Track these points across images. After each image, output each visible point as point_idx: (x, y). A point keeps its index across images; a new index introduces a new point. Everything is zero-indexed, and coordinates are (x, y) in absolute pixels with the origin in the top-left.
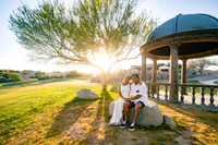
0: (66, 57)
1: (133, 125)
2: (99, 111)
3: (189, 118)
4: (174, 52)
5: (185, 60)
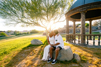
1: (54, 60)
2: (40, 52)
3: (89, 55)
4: (83, 16)
5: (91, 21)
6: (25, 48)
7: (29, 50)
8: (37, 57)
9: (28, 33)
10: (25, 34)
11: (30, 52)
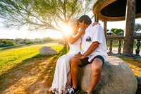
0: (32, 23)
6: (27, 60)
7: (33, 63)
8: (43, 79)
9: (40, 42)
10: (37, 42)
11: (31, 68)
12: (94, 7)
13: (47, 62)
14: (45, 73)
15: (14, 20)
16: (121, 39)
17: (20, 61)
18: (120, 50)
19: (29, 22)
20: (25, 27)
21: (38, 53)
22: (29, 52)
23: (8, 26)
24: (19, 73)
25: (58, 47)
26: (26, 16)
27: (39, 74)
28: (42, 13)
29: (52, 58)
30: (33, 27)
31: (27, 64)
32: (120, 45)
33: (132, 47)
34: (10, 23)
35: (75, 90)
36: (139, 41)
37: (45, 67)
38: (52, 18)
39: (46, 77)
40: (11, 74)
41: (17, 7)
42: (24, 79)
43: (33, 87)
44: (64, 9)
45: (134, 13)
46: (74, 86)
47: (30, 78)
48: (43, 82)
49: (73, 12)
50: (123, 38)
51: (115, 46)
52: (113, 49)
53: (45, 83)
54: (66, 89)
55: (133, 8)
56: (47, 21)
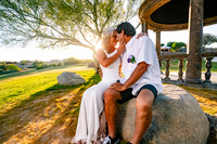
0: (46, 36)
6: (38, 95)
7: (47, 99)
8: (61, 123)
9: (59, 65)
10: (55, 66)
11: (45, 106)
12: (141, 9)
13: (69, 97)
14: (66, 114)
15: (16, 32)
16: (182, 57)
17: (26, 96)
18: (181, 74)
19: (40, 34)
20: (35, 43)
21: (56, 82)
22: (42, 81)
23: (7, 42)
24: (24, 114)
25: (86, 73)
26: (35, 26)
27: (57, 116)
28: (61, 20)
29: (77, 90)
30: (47, 42)
31: (38, 101)
32: (181, 67)
33: (199, 69)
34: (10, 37)
35: (113, 140)
36: (209, 60)
37: (66, 104)
38: (76, 27)
39: (68, 120)
40: (11, 118)
41: (20, 12)
42: (33, 125)
43: (46, 137)
44: (95, 13)
45: (201, 17)
46: (111, 134)
47: (42, 123)
48: (63, 128)
49: (109, 17)
50: (186, 56)
51: (174, 69)
52: (171, 73)
53: (65, 130)
54: (98, 139)
55: (199, 10)
56: (69, 33)
